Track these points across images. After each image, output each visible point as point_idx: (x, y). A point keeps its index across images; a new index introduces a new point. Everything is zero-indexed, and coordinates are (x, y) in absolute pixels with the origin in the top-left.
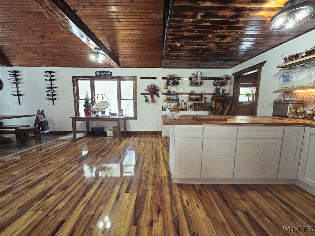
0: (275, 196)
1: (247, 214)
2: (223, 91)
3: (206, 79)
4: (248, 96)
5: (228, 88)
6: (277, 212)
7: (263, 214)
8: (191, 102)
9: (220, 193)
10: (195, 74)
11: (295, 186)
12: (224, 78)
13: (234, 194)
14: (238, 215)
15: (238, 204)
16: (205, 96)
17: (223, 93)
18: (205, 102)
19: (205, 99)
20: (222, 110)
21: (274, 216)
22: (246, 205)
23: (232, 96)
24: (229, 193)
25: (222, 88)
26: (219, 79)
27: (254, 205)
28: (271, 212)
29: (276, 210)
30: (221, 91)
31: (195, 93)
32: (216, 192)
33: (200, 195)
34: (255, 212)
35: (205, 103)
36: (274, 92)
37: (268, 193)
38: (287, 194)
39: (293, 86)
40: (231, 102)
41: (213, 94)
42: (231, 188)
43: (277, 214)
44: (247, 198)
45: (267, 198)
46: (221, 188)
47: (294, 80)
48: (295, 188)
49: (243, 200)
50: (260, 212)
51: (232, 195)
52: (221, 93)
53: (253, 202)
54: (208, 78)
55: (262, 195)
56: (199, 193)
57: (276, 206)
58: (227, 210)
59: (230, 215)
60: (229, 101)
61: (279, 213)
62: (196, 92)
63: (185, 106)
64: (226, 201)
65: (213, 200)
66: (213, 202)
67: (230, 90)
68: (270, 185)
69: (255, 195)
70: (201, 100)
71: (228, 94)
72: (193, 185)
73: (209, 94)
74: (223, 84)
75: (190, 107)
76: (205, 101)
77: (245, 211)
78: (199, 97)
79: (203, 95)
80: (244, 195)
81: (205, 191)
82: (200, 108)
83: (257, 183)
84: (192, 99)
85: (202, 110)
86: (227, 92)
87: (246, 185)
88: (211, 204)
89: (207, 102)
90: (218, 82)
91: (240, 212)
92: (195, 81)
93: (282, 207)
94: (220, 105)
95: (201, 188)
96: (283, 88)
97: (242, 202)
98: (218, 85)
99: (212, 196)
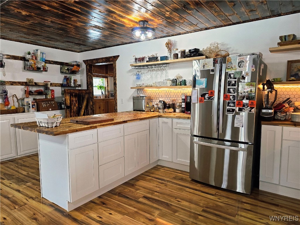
0: (152, 177)
1: (145, 197)
2: (75, 81)
3: (50, 62)
4: (101, 89)
5: (80, 78)
6: (158, 186)
7: (152, 192)
8: (30, 96)
9: (120, 195)
10: (32, 52)
11: (158, 165)
12: (74, 65)
13: (129, 189)
14: (141, 201)
15: (136, 194)
16: (51, 88)
17: (75, 85)
18: (53, 97)
19: (53, 92)
20: (79, 107)
21: (158, 189)
22: (141, 192)
23: (86, 89)
24: (126, 190)
25: (73, 77)
26: (67, 64)
27: (145, 190)
28: (155, 188)
29: (157, 185)
30: (72, 81)
31: (35, 83)
32: (116, 195)
33: (106, 205)
34: (149, 193)
35: (53, 99)
36: (131, 88)
37: (148, 177)
38: (157, 172)
39: (144, 84)
40: (86, 96)
41: (62, 85)
42: (124, 186)
43: (159, 187)
44: (138, 187)
45: (149, 181)
46: (117, 190)
47: (142, 79)
48: (159, 167)
49: (137, 190)
50: (151, 192)
51: (129, 190)
52: (72, 85)
53: (144, 188)
54: (52, 61)
55: (145, 180)
56: (103, 205)
57: (156, 183)
58: (133, 203)
59: (136, 204)
60: (84, 95)
61: (160, 186)
62: (36, 81)
63: (19, 104)
64: (128, 198)
65: (119, 203)
66: (119, 204)
67: (81, 80)
68: (146, 172)
69: (142, 183)
70: (46, 95)
71: (80, 86)
72: (92, 202)
73: (56, 85)
74: (74, 72)
75: (31, 105)
76: (53, 95)
77: (143, 196)
78: (42, 89)
79: (49, 86)
80: (137, 187)
81: (107, 200)
82: (46, 105)
83: (139, 174)
84: (33, 93)
85: (50, 109)
86: (79, 83)
87: (133, 179)
88: (119, 205)
89: (55, 96)
90: (68, 69)
91: (140, 199)
92: (35, 64)
93: (159, 182)
94: (76, 101)
95: (101, 200)
96: (137, 85)
97: (138, 191)
98: (67, 73)
99: (115, 200)
